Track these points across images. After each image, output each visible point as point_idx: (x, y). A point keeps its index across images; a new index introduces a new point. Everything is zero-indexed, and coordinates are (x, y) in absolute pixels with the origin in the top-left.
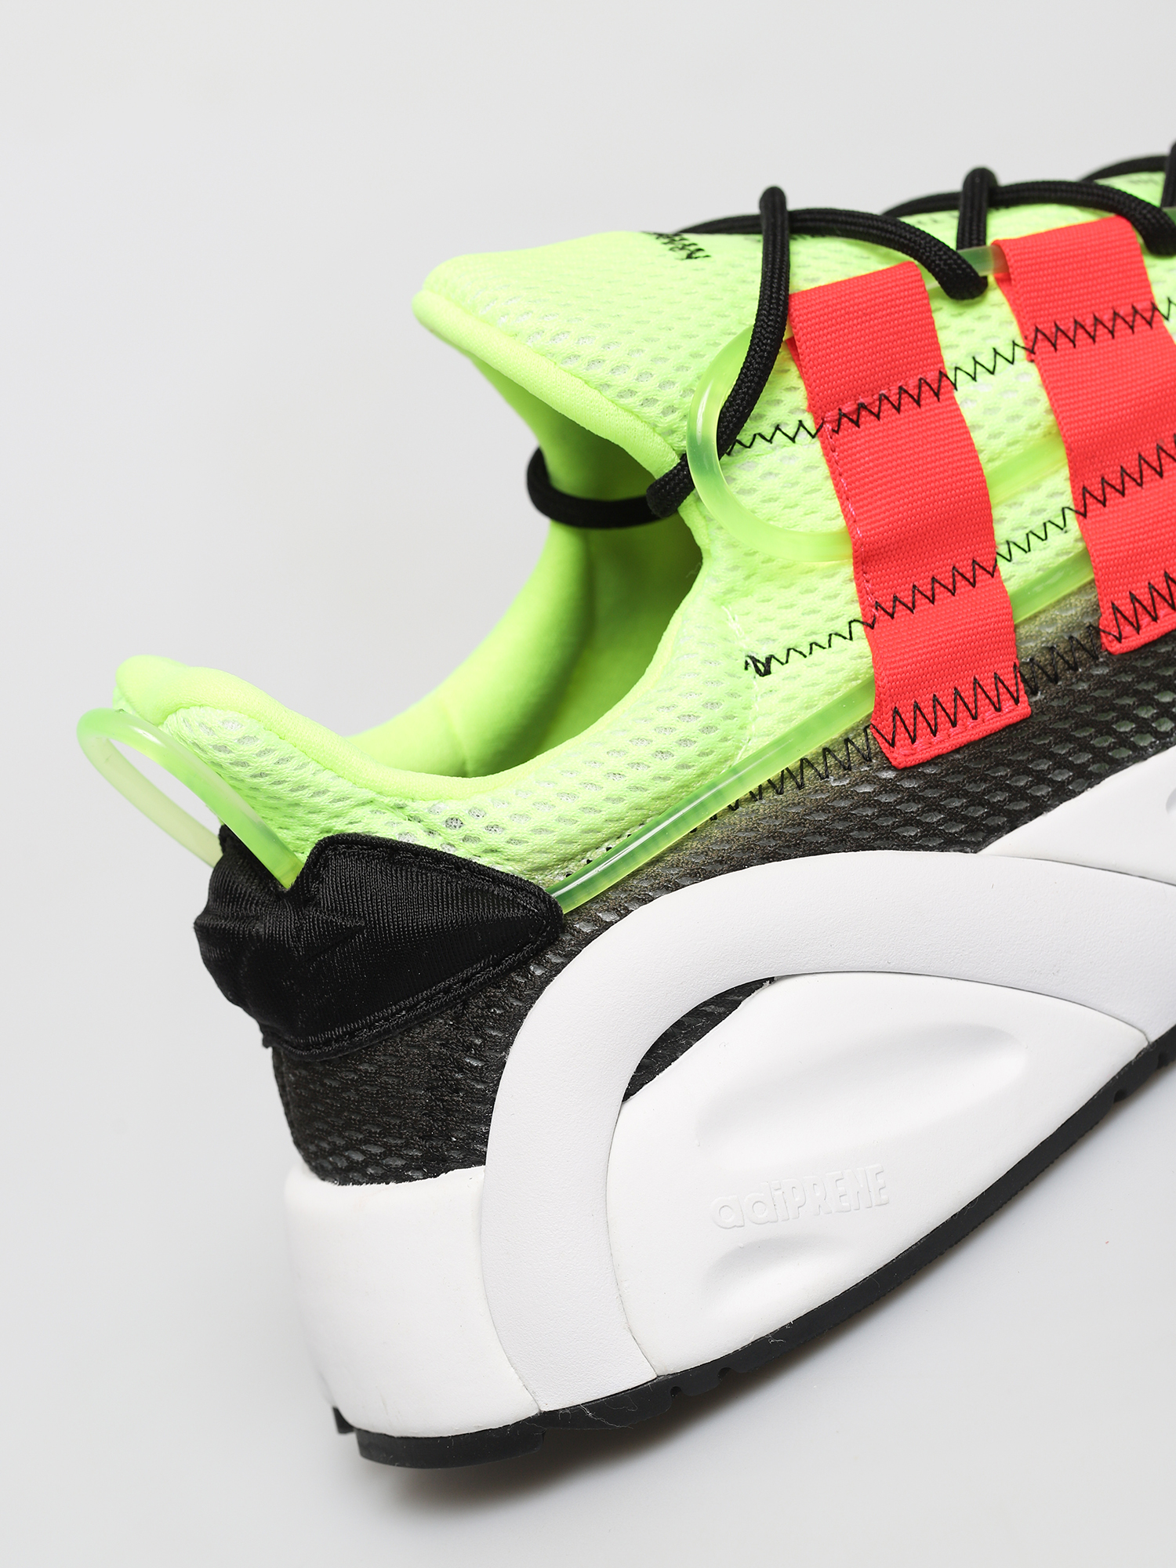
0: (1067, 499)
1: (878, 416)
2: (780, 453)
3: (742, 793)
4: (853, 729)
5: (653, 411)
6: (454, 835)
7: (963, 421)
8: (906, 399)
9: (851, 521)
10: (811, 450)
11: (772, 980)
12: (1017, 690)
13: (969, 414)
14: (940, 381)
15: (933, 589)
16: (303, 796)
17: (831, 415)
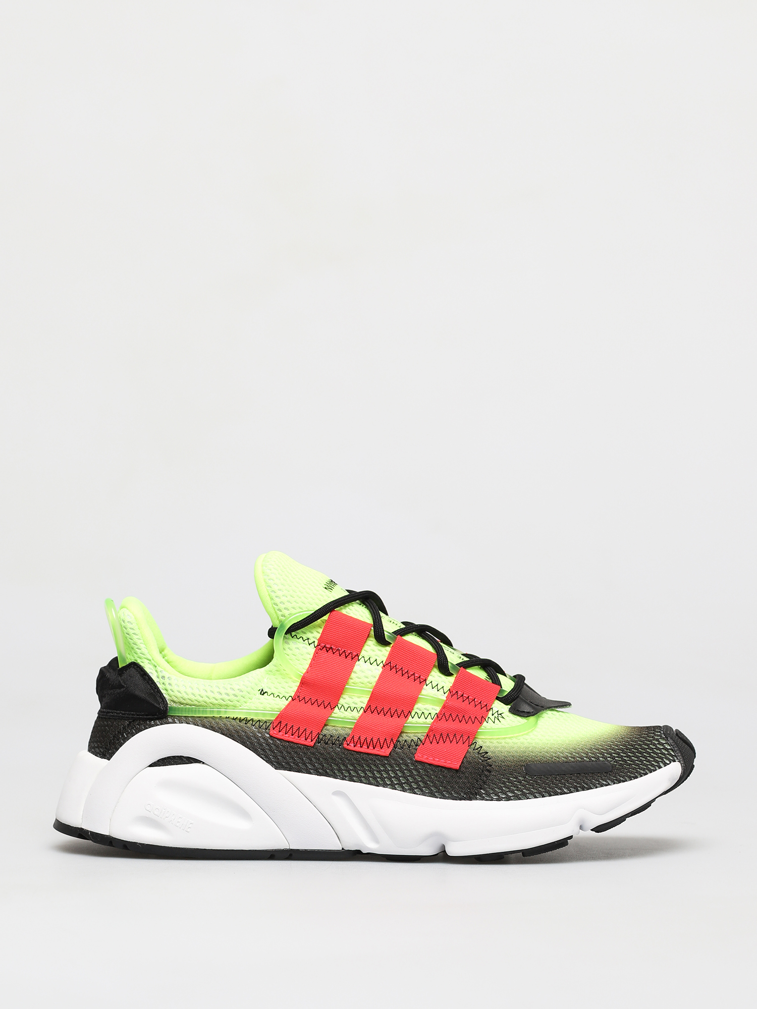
0: (364, 706)
1: (334, 653)
2: (304, 645)
3: (232, 716)
4: (269, 720)
5: (280, 613)
6: (162, 681)
7: (353, 669)
8: (344, 654)
9: (307, 672)
10: (312, 650)
11: (203, 763)
12: (314, 739)
13: (356, 668)
14: (356, 656)
15: (314, 702)
16: (135, 647)
17: (323, 645)
